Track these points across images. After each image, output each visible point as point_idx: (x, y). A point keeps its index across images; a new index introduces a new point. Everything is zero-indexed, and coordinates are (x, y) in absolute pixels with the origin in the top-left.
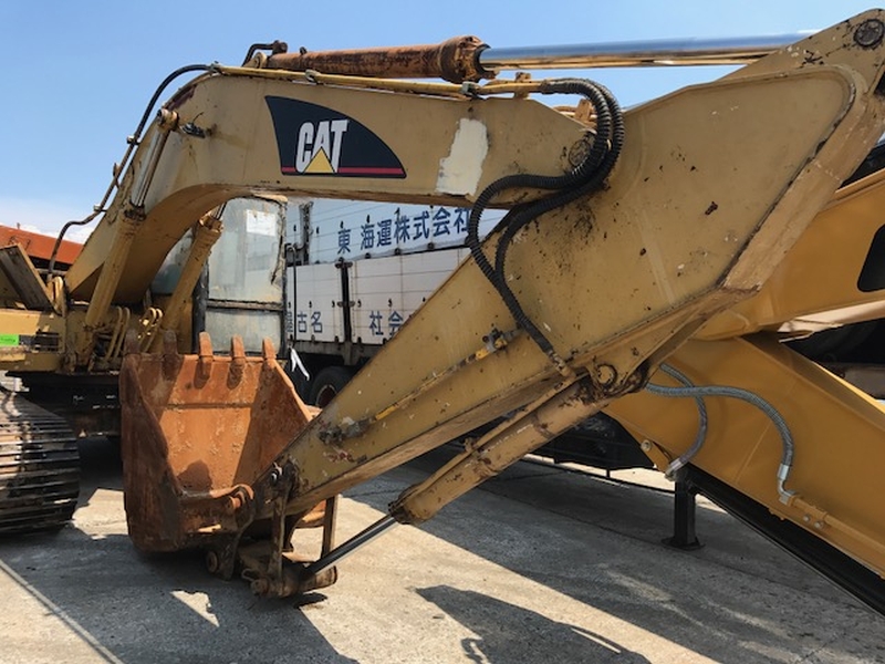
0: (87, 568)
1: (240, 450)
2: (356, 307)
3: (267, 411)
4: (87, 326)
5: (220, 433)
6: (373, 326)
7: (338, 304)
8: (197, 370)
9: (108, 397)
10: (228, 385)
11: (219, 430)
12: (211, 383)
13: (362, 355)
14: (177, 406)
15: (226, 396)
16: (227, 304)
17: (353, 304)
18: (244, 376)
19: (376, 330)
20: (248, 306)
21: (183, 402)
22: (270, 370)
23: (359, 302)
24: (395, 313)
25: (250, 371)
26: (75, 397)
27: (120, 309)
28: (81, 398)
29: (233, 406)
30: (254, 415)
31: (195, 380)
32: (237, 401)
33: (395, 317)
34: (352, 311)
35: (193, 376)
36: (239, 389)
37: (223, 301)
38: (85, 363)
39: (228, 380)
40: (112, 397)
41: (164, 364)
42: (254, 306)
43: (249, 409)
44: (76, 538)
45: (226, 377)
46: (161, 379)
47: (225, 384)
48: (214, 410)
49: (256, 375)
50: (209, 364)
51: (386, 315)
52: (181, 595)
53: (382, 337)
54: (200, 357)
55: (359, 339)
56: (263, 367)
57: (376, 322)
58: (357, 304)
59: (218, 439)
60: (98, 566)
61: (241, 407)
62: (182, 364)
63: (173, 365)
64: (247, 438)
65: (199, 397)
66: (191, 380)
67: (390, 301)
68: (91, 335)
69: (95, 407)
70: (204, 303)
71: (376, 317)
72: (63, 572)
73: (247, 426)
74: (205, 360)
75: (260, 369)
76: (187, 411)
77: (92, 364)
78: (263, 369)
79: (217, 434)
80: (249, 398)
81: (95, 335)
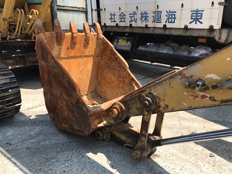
0: (36, 140)
1: (90, 76)
2: (103, 11)
3: (99, 58)
4: (4, 19)
5: (82, 69)
6: (111, 19)
7: (95, 10)
8: (71, 40)
9: (18, 51)
10: (84, 47)
11: (81, 68)
12: (77, 46)
13: (106, 30)
14: (63, 58)
15: (83, 52)
16: (65, 8)
17: (102, 10)
18: (90, 42)
19: (113, 20)
20: (73, 9)
21: (66, 56)
22: (101, 39)
23: (105, 9)
24: (122, 13)
25: (92, 40)
26: (3, 51)
27: (19, 9)
28: (5, 52)
29: (86, 56)
30: (94, 60)
31: (71, 45)
32: (88, 54)
33: (122, 15)
34: (102, 13)
35: (69, 43)
36: (88, 48)
37: (63, 6)
38: (5, 36)
39: (84, 44)
40: (19, 50)
41: (57, 37)
42: (76, 9)
43: (92, 57)
44: (23, 119)
45: (83, 43)
46: (56, 45)
47: (83, 46)
48: (79, 59)
49: (94, 41)
50: (76, 37)
51: (118, 14)
52: (90, 155)
53: (115, 23)
54: (72, 33)
55: (105, 24)
56: (97, 37)
57: (113, 17)
58: (104, 10)
59: (81, 72)
60: (41, 137)
61: (89, 57)
62: (64, 37)
63: (61, 38)
64: (92, 70)
65: (72, 53)
66: (69, 45)
67: (120, 8)
68: (6, 23)
69: (13, 56)
70: (56, 7)
71: (113, 15)
72: (26, 144)
73: (92, 65)
74: (75, 35)
75: (96, 39)
76: (68, 60)
77: (8, 37)
78: (97, 39)
79: (81, 70)
80: (92, 53)
81: (8, 23)
